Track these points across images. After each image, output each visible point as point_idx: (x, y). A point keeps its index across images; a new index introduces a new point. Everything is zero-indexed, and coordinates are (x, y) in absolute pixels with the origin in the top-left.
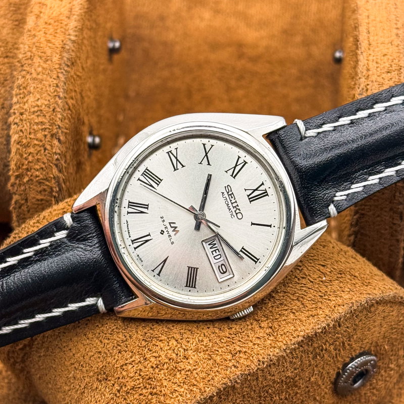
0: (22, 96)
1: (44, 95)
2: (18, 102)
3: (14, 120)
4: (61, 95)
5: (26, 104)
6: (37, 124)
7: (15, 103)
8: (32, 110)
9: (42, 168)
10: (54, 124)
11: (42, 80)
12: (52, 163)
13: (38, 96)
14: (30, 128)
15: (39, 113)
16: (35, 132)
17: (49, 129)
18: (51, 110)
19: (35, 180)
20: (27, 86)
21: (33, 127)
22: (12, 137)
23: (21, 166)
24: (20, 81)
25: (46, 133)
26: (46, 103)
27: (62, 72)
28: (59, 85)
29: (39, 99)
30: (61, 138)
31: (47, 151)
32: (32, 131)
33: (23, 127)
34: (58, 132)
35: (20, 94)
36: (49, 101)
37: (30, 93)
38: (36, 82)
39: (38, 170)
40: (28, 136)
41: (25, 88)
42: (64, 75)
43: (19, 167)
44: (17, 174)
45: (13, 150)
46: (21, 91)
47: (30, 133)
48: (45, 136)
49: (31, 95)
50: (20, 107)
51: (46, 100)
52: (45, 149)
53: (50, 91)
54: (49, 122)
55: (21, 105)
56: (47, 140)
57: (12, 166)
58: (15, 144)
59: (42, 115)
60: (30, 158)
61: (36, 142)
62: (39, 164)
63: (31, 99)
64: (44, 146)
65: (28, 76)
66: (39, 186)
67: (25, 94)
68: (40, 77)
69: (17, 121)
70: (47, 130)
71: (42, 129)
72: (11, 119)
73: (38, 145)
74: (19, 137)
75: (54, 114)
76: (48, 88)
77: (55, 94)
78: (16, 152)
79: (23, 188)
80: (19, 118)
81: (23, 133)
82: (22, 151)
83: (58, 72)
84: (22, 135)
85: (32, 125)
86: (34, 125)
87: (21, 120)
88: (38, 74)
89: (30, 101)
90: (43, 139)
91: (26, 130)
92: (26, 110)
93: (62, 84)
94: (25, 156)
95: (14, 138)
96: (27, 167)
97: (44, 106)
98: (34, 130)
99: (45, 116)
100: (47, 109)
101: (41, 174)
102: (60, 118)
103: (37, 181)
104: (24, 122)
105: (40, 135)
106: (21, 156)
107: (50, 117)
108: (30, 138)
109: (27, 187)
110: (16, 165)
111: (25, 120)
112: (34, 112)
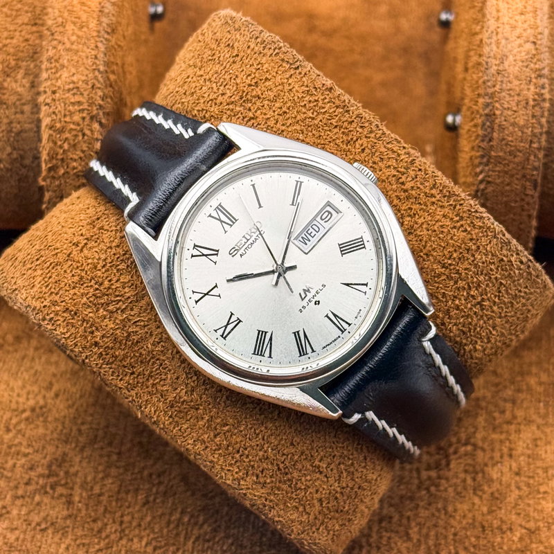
0: (53, 71)
1: (80, 69)
2: (49, 78)
3: (45, 100)
4: (102, 68)
5: (59, 81)
6: (73, 104)
7: (46, 80)
8: (67, 87)
9: (81, 158)
10: (94, 103)
11: (78, 51)
12: (92, 151)
13: (73, 70)
14: (65, 110)
15: (75, 91)
16: (71, 114)
17: (88, 110)
18: (90, 87)
19: (72, 173)
20: (59, 58)
21: (68, 108)
22: (43, 121)
23: (54, 156)
24: (51, 53)
25: (84, 115)
26: (84, 78)
27: (102, 41)
28: (98, 56)
29: (74, 74)
30: (103, 121)
31: (86, 137)
32: (67, 113)
33: (56, 108)
34: (98, 114)
35: (51, 68)
36: (87, 76)
37: (63, 66)
38: (70, 53)
39: (75, 160)
40: (62, 119)
41: (56, 61)
42: (104, 44)
43: (53, 157)
44: (50, 165)
45: (45, 137)
46: (53, 65)
47: (65, 116)
48: (84, 118)
49: (65, 69)
50: (52, 84)
51: (83, 75)
52: (84, 135)
53: (88, 64)
54: (87, 102)
55: (54, 81)
56: (86, 123)
57: (44, 156)
58: (47, 130)
59: (79, 93)
60: (66, 146)
61: (72, 126)
62: (77, 153)
63: (65, 74)
64: (82, 130)
65: (60, 47)
66: (77, 179)
67: (57, 68)
68: (74, 47)
69: (48, 101)
70: (86, 112)
71: (79, 111)
72: (41, 99)
73: (75, 130)
74: (52, 120)
75: (94, 92)
76: (85, 61)
77: (94, 67)
78: (48, 140)
79: (57, 183)
80: (51, 98)
81: (56, 115)
82: (56, 137)
83: (97, 41)
84: (55, 118)
85: (67, 106)
86: (69, 106)
87: (54, 100)
88: (72, 44)
89: (63, 77)
90: (81, 123)
91: (60, 112)
92: (59, 88)
93: (102, 55)
94: (59, 143)
95: (46, 121)
96: (62, 157)
97: (81, 83)
98: (69, 111)
99: (82, 94)
100: (85, 86)
101: (80, 165)
102: (100, 97)
103: (74, 174)
104: (57, 103)
105: (77, 118)
106: (55, 143)
107: (88, 95)
108: (65, 122)
109: (63, 182)
110: (48, 154)
111: (59, 100)
112: (69, 90)
